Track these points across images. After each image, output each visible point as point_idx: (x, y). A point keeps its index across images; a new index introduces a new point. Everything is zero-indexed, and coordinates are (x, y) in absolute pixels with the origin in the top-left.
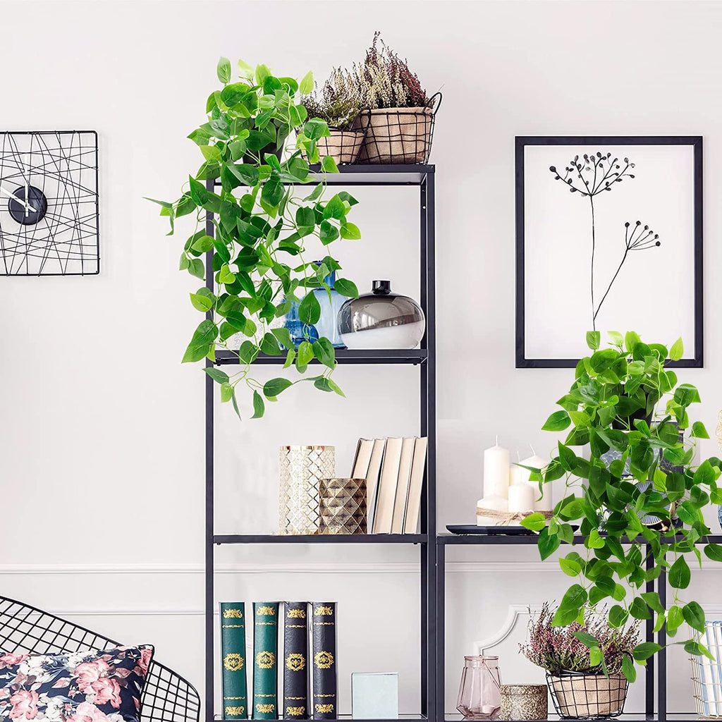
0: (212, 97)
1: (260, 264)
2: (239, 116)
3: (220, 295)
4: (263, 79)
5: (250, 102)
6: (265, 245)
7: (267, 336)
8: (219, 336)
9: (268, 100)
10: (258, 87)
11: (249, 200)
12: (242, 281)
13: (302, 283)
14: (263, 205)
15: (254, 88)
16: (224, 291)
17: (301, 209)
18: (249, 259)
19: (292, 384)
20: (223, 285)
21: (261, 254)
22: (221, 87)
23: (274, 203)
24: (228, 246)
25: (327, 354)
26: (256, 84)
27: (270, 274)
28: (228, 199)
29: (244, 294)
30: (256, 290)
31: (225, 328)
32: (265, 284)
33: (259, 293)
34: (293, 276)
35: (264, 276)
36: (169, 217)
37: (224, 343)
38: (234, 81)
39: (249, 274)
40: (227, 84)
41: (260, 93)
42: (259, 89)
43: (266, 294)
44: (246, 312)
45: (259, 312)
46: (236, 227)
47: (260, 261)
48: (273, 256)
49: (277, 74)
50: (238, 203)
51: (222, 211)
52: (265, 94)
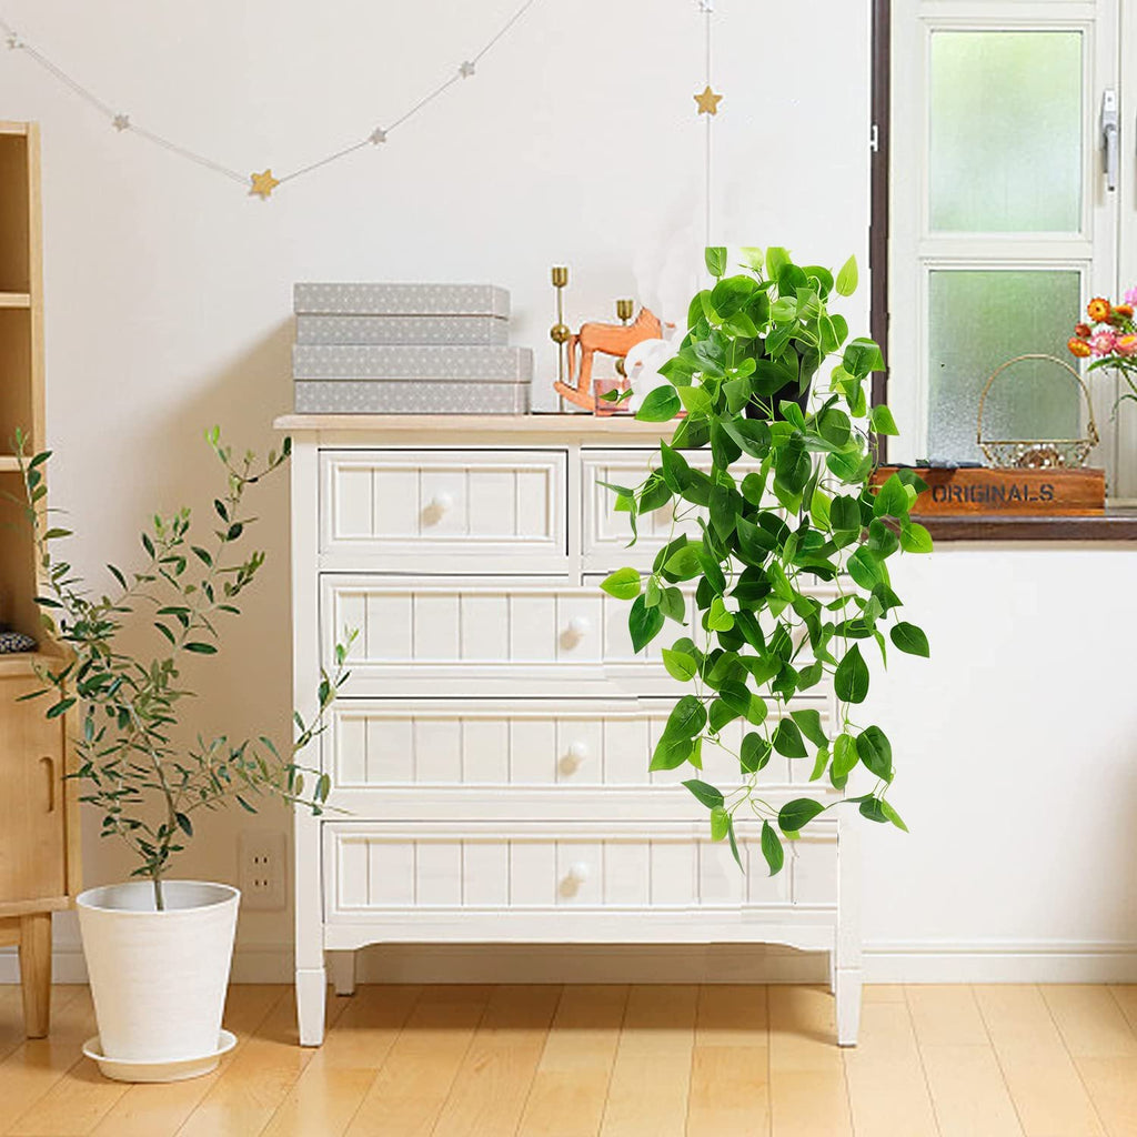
0: (697, 301)
1: (774, 597)
2: (739, 335)
3: (710, 652)
4: (777, 269)
5: (758, 310)
6: (781, 563)
7: (785, 724)
8: (708, 724)
9: (785, 306)
10: (770, 283)
11: (755, 483)
12: (744, 627)
13: (840, 630)
14: (778, 492)
15: (764, 286)
16: (715, 644)
17: (838, 499)
18: (756, 588)
19: (824, 809)
20: (714, 635)
21: (775, 580)
22: (709, 283)
23: (796, 489)
24: (723, 564)
25: (880, 755)
26: (766, 278)
27: (789, 614)
28: (723, 481)
29: (748, 650)
30: (768, 642)
31: (717, 708)
32: (781, 631)
33: (771, 648)
34: (826, 617)
35: (779, 617)
36: (629, 513)
37: (716, 737)
38: (731, 272)
39: (756, 614)
40: (721, 278)
41: (773, 293)
42: (772, 287)
43: (782, 648)
44: (750, 682)
45: (771, 681)
46: (735, 531)
47: (773, 590)
48: (793, 581)
49: (800, 260)
50: (739, 489)
51: (713, 503)
52: (781, 295)
